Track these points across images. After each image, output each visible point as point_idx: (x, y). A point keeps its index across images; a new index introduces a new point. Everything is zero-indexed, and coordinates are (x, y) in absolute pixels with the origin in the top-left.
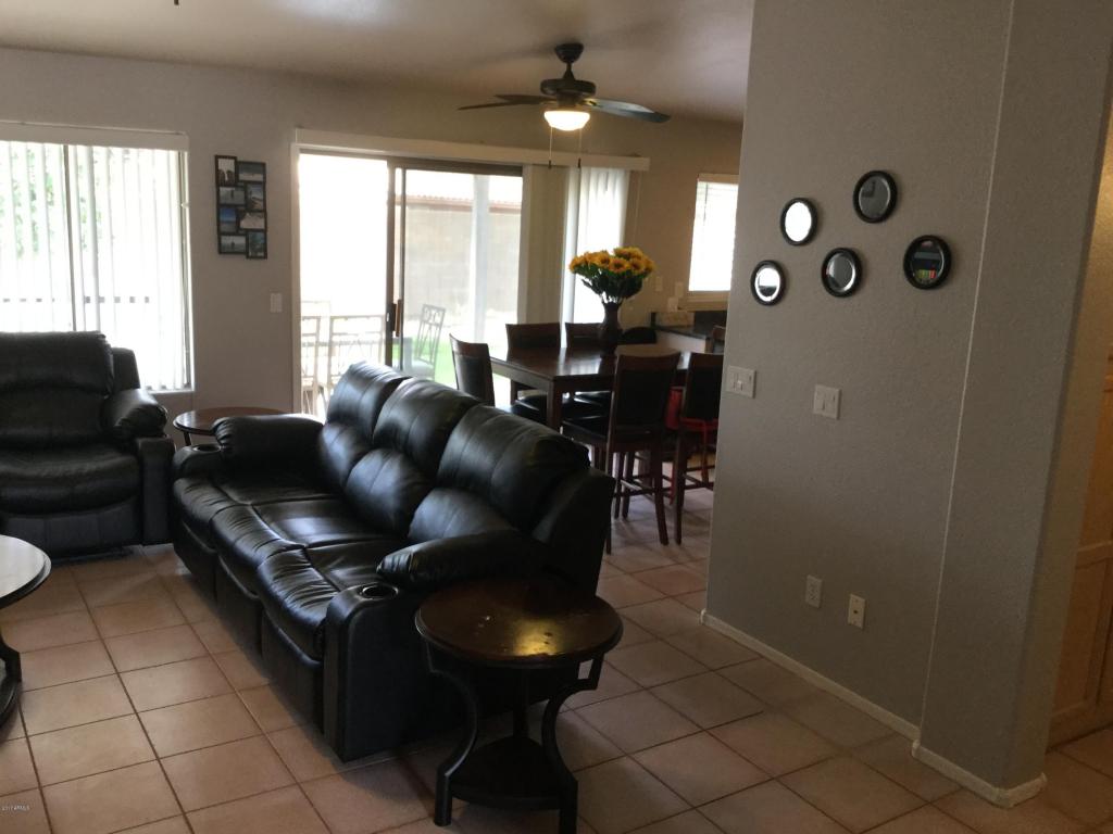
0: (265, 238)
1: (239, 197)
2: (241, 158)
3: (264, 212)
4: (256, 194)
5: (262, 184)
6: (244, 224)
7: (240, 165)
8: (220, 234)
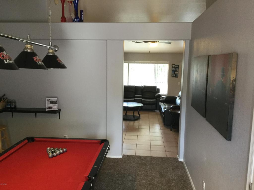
0: (178, 75)
1: (175, 69)
2: (176, 64)
3: (178, 71)
4: (177, 69)
5: (178, 68)
6: (175, 73)
7: (175, 65)
8: (172, 74)
